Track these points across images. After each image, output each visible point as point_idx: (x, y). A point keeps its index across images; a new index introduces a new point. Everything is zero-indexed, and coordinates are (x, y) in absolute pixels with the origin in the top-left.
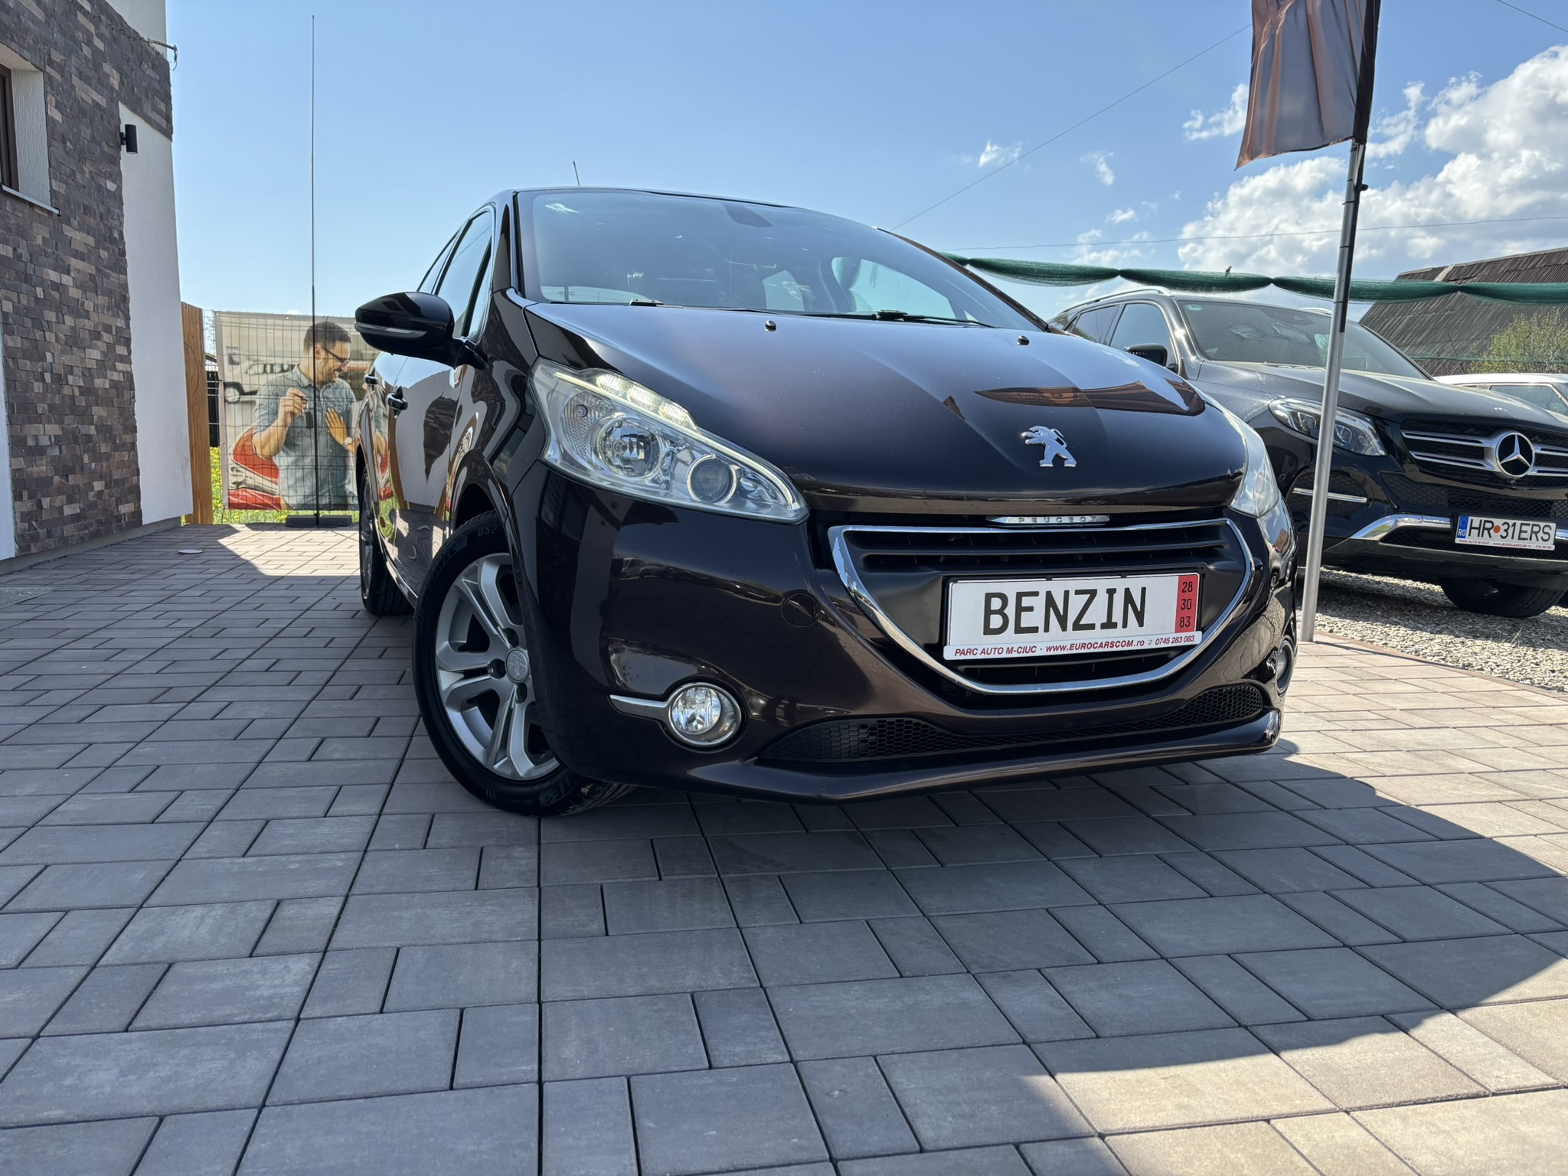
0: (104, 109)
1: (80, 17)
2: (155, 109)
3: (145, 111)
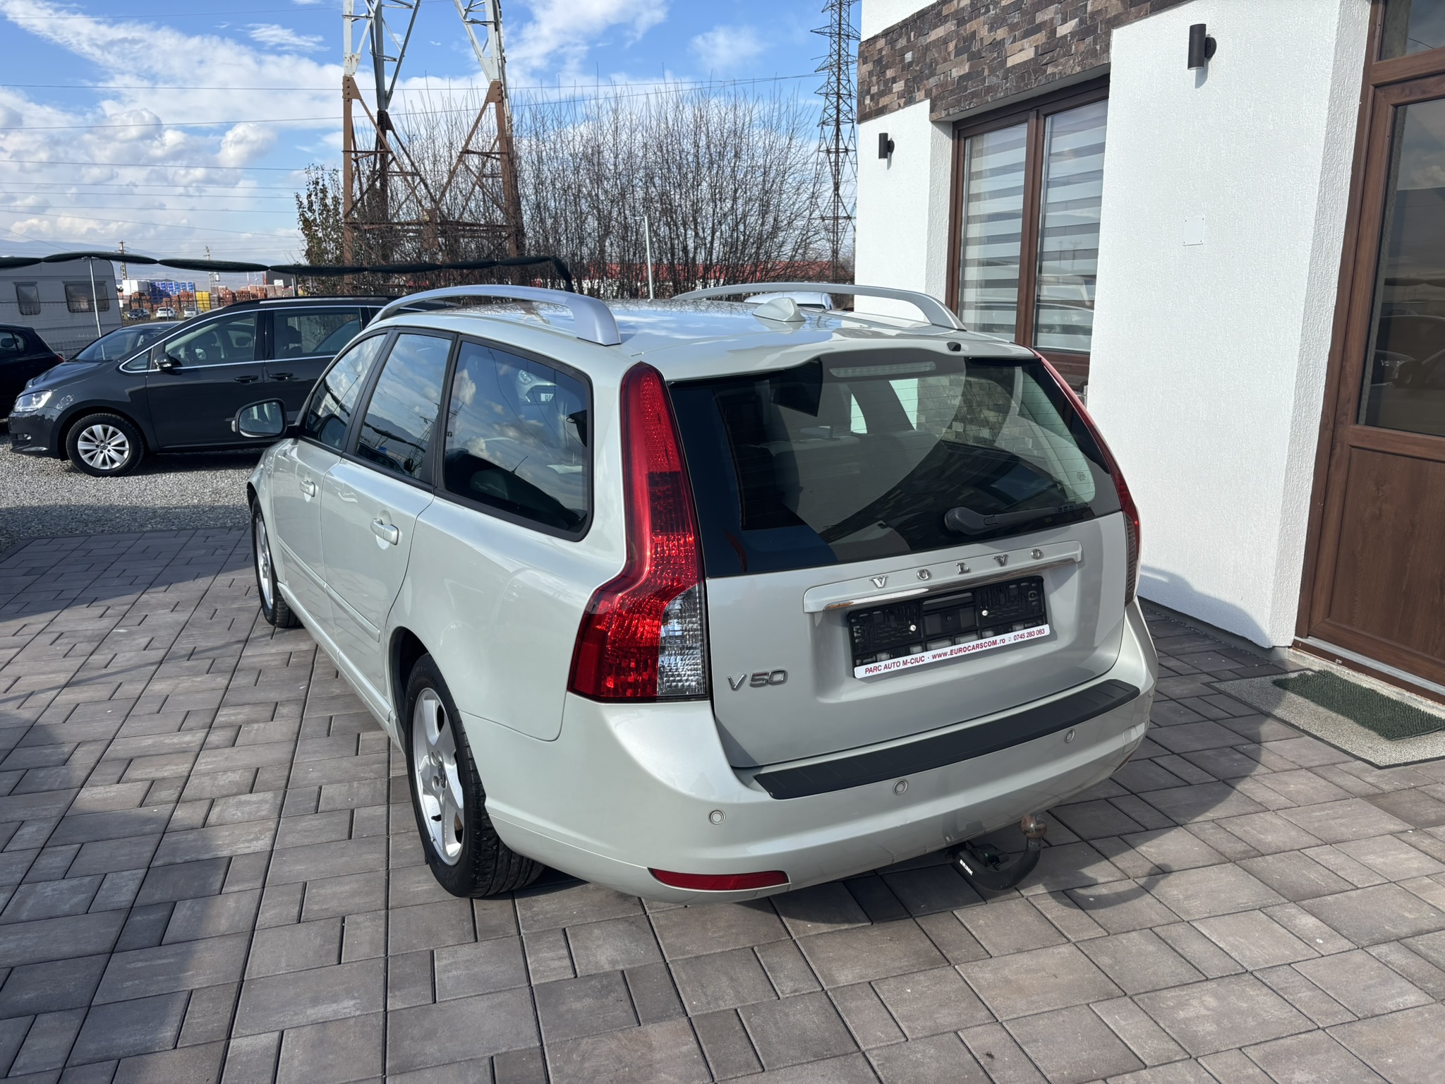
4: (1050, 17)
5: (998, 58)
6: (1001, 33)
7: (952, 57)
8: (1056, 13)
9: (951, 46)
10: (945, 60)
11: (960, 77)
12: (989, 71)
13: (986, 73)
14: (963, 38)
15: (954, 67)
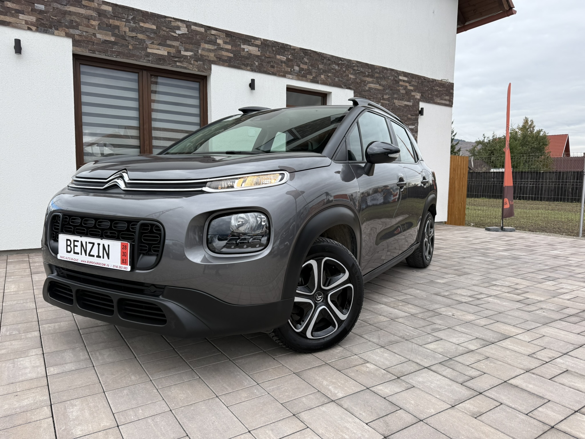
0: (410, 106)
1: (401, 83)
2: (442, 99)
3: (435, 101)
4: (176, 45)
5: (140, 45)
6: (140, 36)
7: (97, 28)
8: (180, 45)
9: (95, 23)
10: (88, 26)
11: (105, 40)
12: (133, 47)
13: (130, 47)
14: (106, 24)
15: (98, 33)
